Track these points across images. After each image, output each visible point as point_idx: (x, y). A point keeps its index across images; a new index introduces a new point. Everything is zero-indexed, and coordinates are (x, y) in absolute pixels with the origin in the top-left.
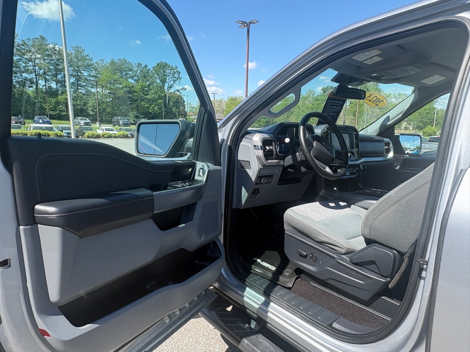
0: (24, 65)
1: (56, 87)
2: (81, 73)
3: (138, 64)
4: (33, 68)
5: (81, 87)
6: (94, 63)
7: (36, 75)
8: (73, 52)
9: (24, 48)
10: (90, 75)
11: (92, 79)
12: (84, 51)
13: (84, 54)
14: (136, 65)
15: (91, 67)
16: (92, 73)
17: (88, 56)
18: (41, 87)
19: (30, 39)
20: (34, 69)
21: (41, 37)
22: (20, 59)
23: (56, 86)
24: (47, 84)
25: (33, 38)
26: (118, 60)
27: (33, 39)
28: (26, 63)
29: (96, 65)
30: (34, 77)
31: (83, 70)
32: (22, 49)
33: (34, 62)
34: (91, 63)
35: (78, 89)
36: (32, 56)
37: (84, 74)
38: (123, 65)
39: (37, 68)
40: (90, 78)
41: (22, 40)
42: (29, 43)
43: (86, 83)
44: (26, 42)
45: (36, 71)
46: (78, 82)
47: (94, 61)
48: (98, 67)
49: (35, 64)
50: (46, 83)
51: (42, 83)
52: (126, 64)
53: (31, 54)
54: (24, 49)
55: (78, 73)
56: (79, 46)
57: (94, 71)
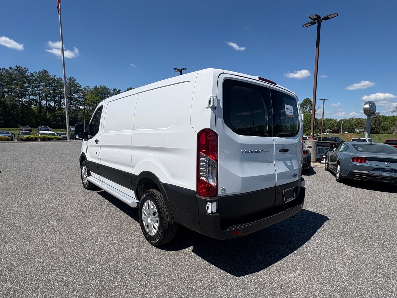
0: (31, 90)
2: (72, 95)
3: (114, 89)
4: (38, 92)
5: (73, 105)
6: (83, 89)
9: (32, 78)
10: (79, 97)
13: (75, 82)
15: (80, 91)
17: (78, 84)
18: (43, 105)
19: (36, 72)
21: (44, 71)
22: (28, 86)
23: (54, 104)
24: (47, 103)
25: (39, 72)
26: (100, 86)
28: (33, 88)
29: (84, 90)
30: (39, 98)
33: (39, 88)
34: (80, 88)
35: (70, 107)
36: (37, 84)
37: (75, 96)
38: (103, 90)
40: (79, 99)
41: (31, 73)
42: (36, 75)
43: (76, 102)
45: (40, 94)
46: (70, 102)
48: (85, 91)
51: (44, 102)
52: (106, 90)
56: (72, 77)
57: (82, 94)
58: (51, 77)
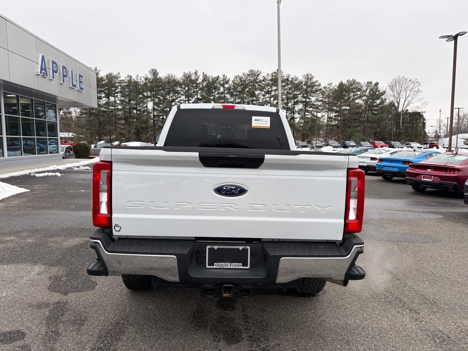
0: (263, 97)
2: (309, 99)
3: (368, 82)
4: (269, 100)
5: (308, 112)
8: (304, 80)
10: (317, 101)
11: (319, 103)
12: (313, 77)
13: (313, 80)
14: (366, 84)
15: (319, 92)
16: (319, 98)
17: (317, 82)
19: (269, 75)
22: (260, 93)
25: (272, 73)
26: (347, 81)
29: (324, 89)
31: (310, 96)
32: (262, 84)
34: (319, 88)
35: (305, 115)
36: (269, 88)
37: (311, 100)
38: (352, 86)
39: (272, 99)
40: (317, 103)
41: (263, 76)
43: (313, 108)
44: (266, 77)
45: (272, 102)
46: (305, 108)
47: (322, 87)
48: (325, 91)
49: (271, 96)
52: (355, 85)
53: (269, 87)
54: (264, 84)
55: (306, 100)
56: (309, 74)
57: (321, 96)
58: (285, 77)
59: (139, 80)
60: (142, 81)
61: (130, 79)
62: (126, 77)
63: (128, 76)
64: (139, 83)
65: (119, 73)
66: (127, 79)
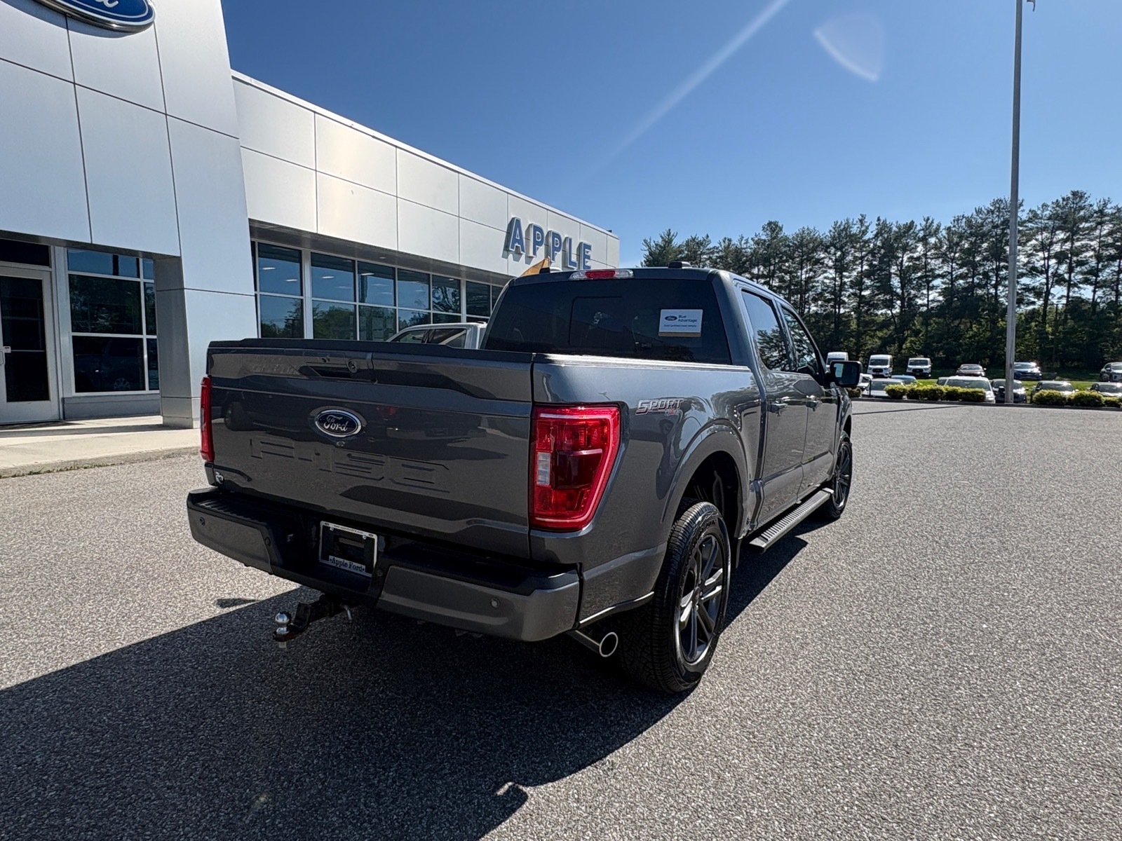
1: (1091, 297)
7: (1047, 278)
9: (1033, 225)
18: (1055, 301)
19: (1047, 206)
20: (1046, 265)
21: (1074, 194)
23: (1092, 294)
24: (1071, 294)
27: (1053, 203)
28: (1029, 256)
30: (1044, 281)
32: (1026, 230)
33: (1049, 251)
36: (1046, 237)
41: (1030, 211)
42: (1045, 213)
44: (1039, 212)
45: (1051, 268)
49: (1049, 254)
50: (1068, 294)
51: (1058, 291)
59: (745, 246)
60: (749, 247)
61: (729, 245)
62: (722, 241)
63: (725, 238)
64: (744, 251)
65: (708, 236)
66: (723, 246)
